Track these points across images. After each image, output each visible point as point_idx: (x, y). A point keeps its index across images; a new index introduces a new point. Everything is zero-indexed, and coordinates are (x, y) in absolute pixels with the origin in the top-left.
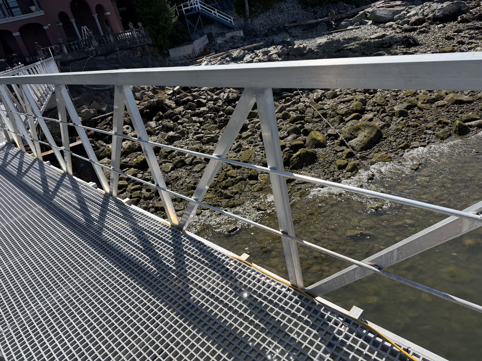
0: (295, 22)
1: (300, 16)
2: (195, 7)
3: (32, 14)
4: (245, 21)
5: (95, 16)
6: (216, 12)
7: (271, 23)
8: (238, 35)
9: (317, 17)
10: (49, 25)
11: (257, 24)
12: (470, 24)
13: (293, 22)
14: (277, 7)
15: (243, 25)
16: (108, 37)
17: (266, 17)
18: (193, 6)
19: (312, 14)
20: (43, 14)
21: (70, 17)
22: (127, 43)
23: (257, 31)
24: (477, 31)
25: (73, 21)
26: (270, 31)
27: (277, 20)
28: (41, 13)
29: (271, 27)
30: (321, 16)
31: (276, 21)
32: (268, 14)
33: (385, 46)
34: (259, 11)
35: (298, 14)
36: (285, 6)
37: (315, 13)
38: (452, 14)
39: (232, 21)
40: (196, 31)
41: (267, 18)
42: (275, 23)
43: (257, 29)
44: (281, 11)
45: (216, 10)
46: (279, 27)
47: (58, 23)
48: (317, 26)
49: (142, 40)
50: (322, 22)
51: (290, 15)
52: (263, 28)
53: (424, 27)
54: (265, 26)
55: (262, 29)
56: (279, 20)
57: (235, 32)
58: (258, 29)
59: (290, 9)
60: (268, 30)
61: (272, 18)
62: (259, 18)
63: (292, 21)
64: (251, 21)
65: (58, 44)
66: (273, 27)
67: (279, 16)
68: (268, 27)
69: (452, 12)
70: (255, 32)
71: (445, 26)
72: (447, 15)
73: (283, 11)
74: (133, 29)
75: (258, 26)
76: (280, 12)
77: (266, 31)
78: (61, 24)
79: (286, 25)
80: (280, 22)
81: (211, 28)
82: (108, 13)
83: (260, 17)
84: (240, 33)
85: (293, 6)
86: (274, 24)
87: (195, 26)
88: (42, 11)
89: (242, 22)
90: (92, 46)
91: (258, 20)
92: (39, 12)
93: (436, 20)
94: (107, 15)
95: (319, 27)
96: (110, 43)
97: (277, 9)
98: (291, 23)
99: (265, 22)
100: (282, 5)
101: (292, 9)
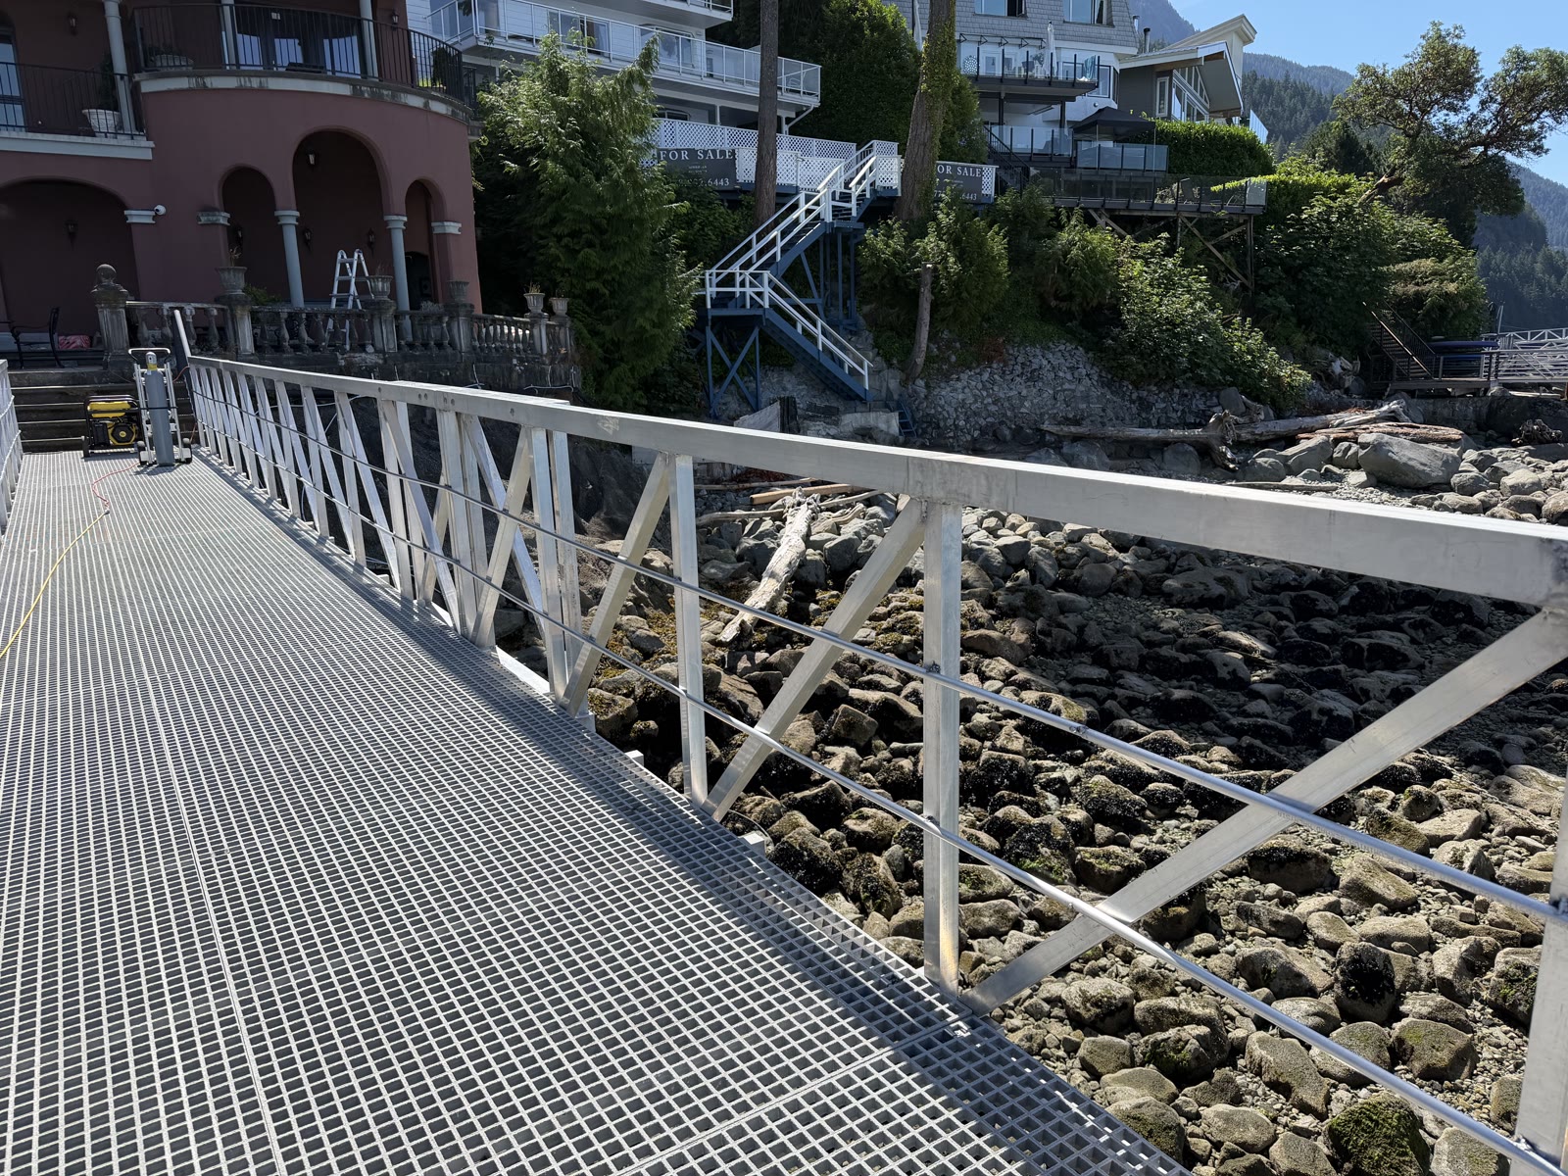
0: (1077, 422)
1: (1096, 407)
2: (743, 294)
3: (88, 139)
4: (904, 383)
5: (398, 222)
6: (818, 332)
7: (993, 408)
8: (883, 426)
9: (1149, 421)
10: (162, 209)
11: (950, 404)
13: (1067, 421)
14: (1020, 359)
15: (896, 397)
16: (448, 324)
17: (980, 386)
18: (737, 290)
19: (1134, 410)
20: (148, 155)
21: (279, 200)
22: (511, 370)
23: (946, 428)
25: (289, 217)
26: (989, 437)
27: (1016, 402)
28: (140, 149)
29: (993, 424)
30: (1163, 421)
31: (1013, 408)
32: (986, 376)
34: (953, 358)
35: (1086, 398)
36: (1045, 362)
37: (1145, 405)
39: (865, 373)
40: (733, 381)
41: (984, 388)
42: (1009, 413)
43: (945, 419)
44: (1033, 377)
45: (820, 322)
46: (1020, 429)
47: (209, 209)
49: (561, 369)
50: (1181, 441)
51: (1061, 397)
52: (967, 421)
54: (975, 414)
55: (962, 423)
56: (1022, 405)
57: (873, 415)
58: (950, 422)
59: (1061, 374)
60: (983, 431)
61: (1001, 395)
62: (959, 385)
63: (1067, 419)
64: (927, 386)
65: (217, 301)
66: (1001, 423)
67: (1024, 393)
68: (982, 422)
70: (938, 427)
73: (1040, 378)
74: (541, 316)
75: (951, 410)
76: (1028, 380)
77: (976, 434)
78: (223, 218)
79: (1046, 427)
80: (1023, 410)
81: (779, 382)
82: (453, 228)
83: (958, 379)
84: (888, 422)
85: (1072, 369)
86: (1005, 415)
87: (733, 361)
88: (143, 142)
89: (893, 384)
90: (370, 349)
91: (955, 390)
92: (129, 142)
94: (445, 236)
95: (1168, 455)
96: (449, 350)
97: (1018, 368)
98: (1059, 424)
99: (976, 401)
100: (1034, 356)
101: (1069, 376)
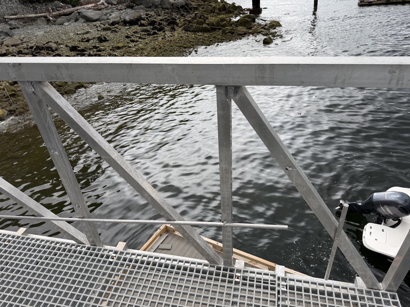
0: (15, 15)
1: (20, 10)
12: (145, 28)
19: (32, 10)
24: (146, 33)
30: (41, 12)
33: (84, 40)
35: (17, 8)
37: (35, 9)
38: (136, 19)
48: (37, 20)
51: (9, 8)
53: (115, 27)
59: (7, 2)
63: (12, 14)
69: (136, 18)
71: (130, 28)
72: (133, 20)
85: (10, 1)
93: (125, 23)
95: (38, 21)
101: (10, 3)
